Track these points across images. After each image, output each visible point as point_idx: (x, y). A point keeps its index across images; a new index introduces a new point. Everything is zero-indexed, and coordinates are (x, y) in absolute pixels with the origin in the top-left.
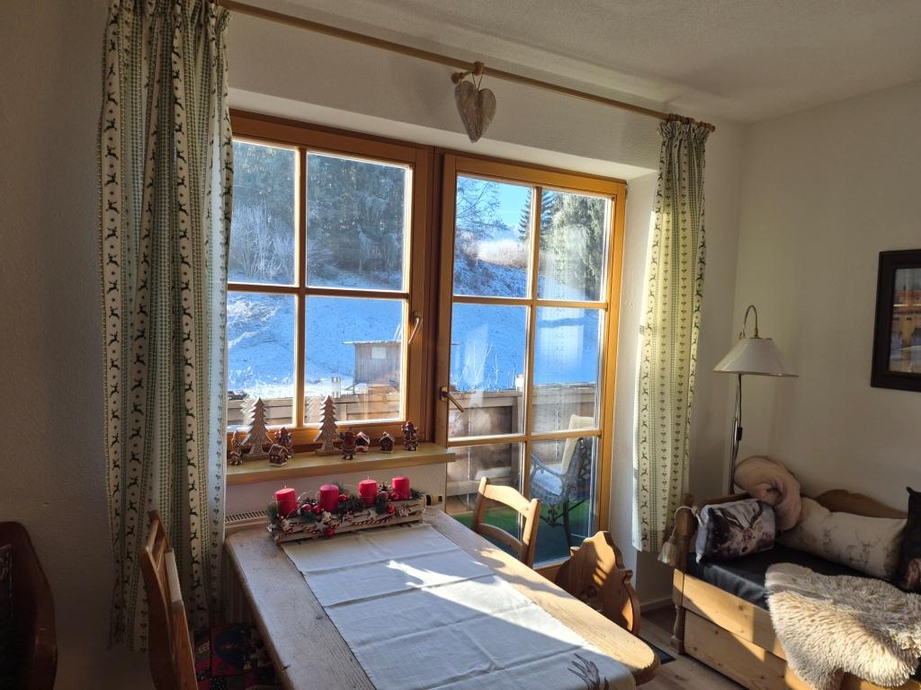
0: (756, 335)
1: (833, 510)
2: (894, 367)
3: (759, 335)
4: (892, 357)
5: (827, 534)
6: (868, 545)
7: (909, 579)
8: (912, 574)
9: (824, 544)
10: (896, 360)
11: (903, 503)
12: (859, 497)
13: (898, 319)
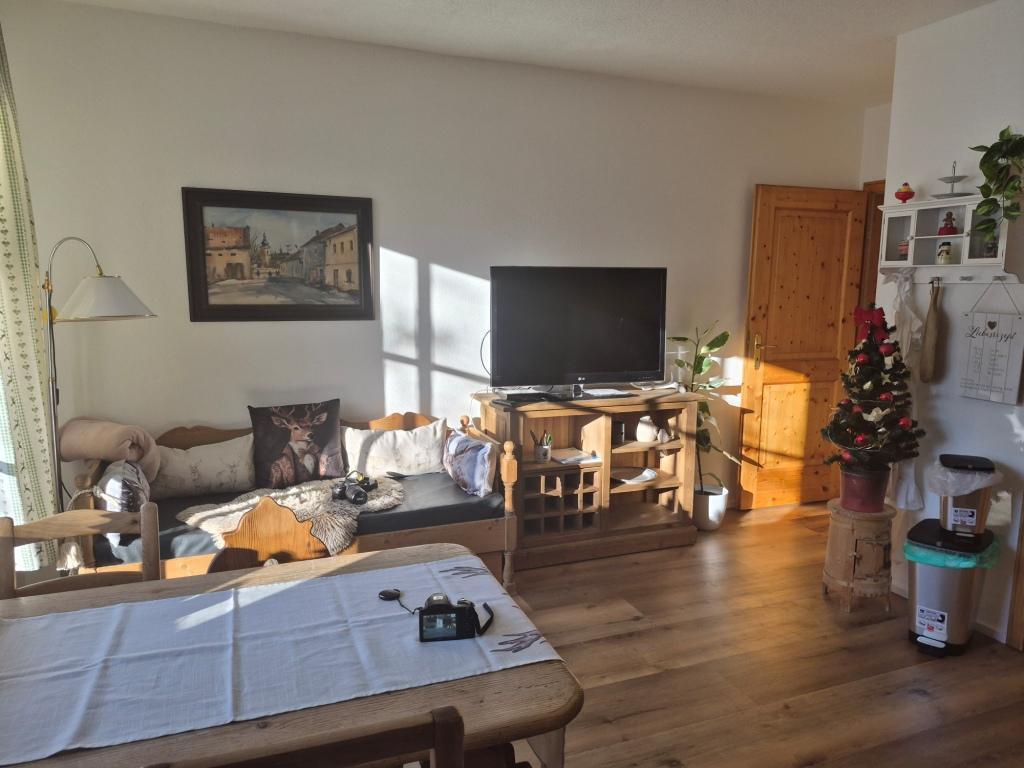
0: (101, 274)
1: (185, 447)
2: (213, 300)
3: (105, 274)
4: (210, 291)
5: (194, 470)
6: (234, 466)
7: (274, 480)
8: (275, 475)
9: (194, 480)
10: (215, 293)
11: (246, 421)
12: (197, 429)
13: (210, 255)
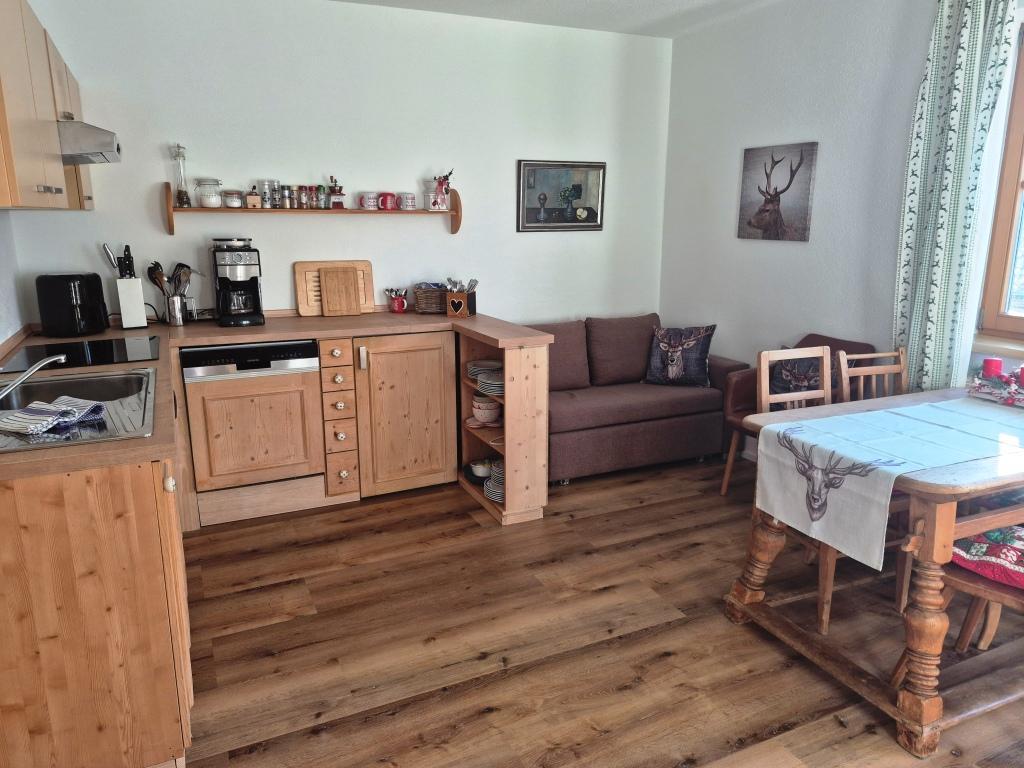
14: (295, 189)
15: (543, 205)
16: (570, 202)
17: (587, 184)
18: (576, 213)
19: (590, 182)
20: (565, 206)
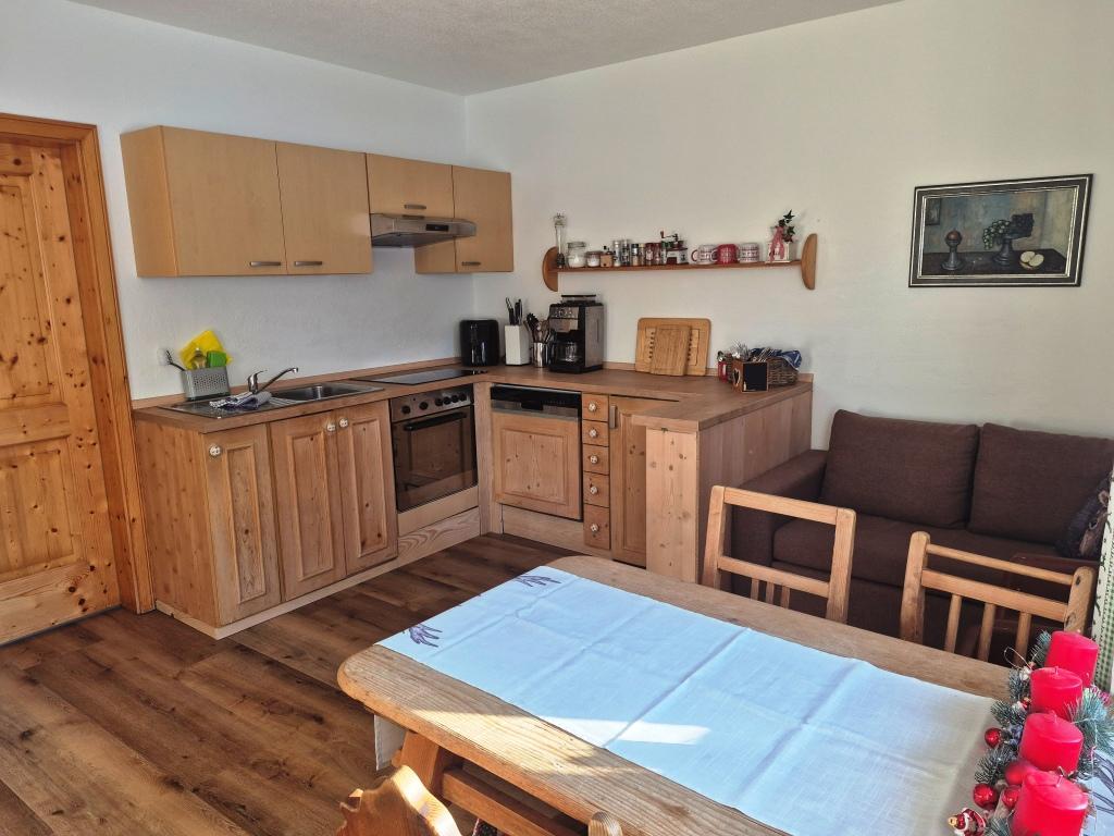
14: (642, 246)
15: (954, 248)
16: (1005, 243)
17: (1044, 214)
18: (1019, 258)
19: (1051, 209)
20: (997, 249)
